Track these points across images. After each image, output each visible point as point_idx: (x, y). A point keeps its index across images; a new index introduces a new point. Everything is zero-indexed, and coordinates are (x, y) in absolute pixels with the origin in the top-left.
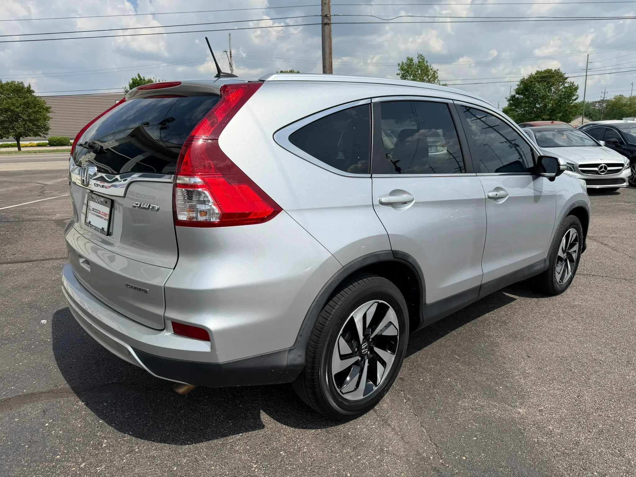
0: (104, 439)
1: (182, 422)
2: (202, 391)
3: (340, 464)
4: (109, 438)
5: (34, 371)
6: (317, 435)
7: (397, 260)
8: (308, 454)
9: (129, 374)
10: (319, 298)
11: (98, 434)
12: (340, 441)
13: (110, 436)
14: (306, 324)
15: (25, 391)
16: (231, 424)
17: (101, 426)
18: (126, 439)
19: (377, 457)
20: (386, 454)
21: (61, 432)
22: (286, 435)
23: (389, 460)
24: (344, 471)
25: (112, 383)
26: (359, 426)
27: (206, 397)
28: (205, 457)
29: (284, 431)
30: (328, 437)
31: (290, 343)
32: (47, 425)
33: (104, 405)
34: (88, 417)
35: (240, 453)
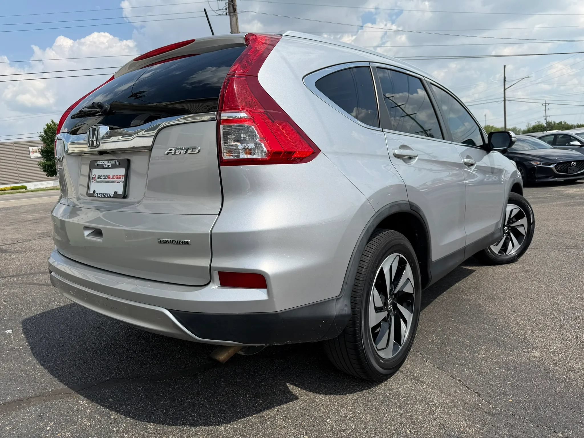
0: (123, 434)
1: (206, 406)
2: (215, 375)
3: (394, 423)
4: (130, 432)
5: (13, 377)
6: (356, 400)
7: (413, 212)
8: (356, 418)
9: (126, 368)
10: (359, 244)
11: (115, 429)
12: (382, 403)
13: (130, 430)
14: (350, 270)
15: (9, 398)
16: (261, 401)
17: (115, 422)
18: (149, 430)
19: (427, 411)
20: (434, 408)
21: (68, 434)
22: (324, 404)
23: (440, 412)
24: (401, 428)
25: (111, 379)
26: (393, 387)
27: (222, 380)
28: (248, 436)
29: (319, 401)
30: (368, 400)
31: (336, 292)
32: (48, 428)
33: (110, 401)
34: (95, 414)
35: (284, 427)
